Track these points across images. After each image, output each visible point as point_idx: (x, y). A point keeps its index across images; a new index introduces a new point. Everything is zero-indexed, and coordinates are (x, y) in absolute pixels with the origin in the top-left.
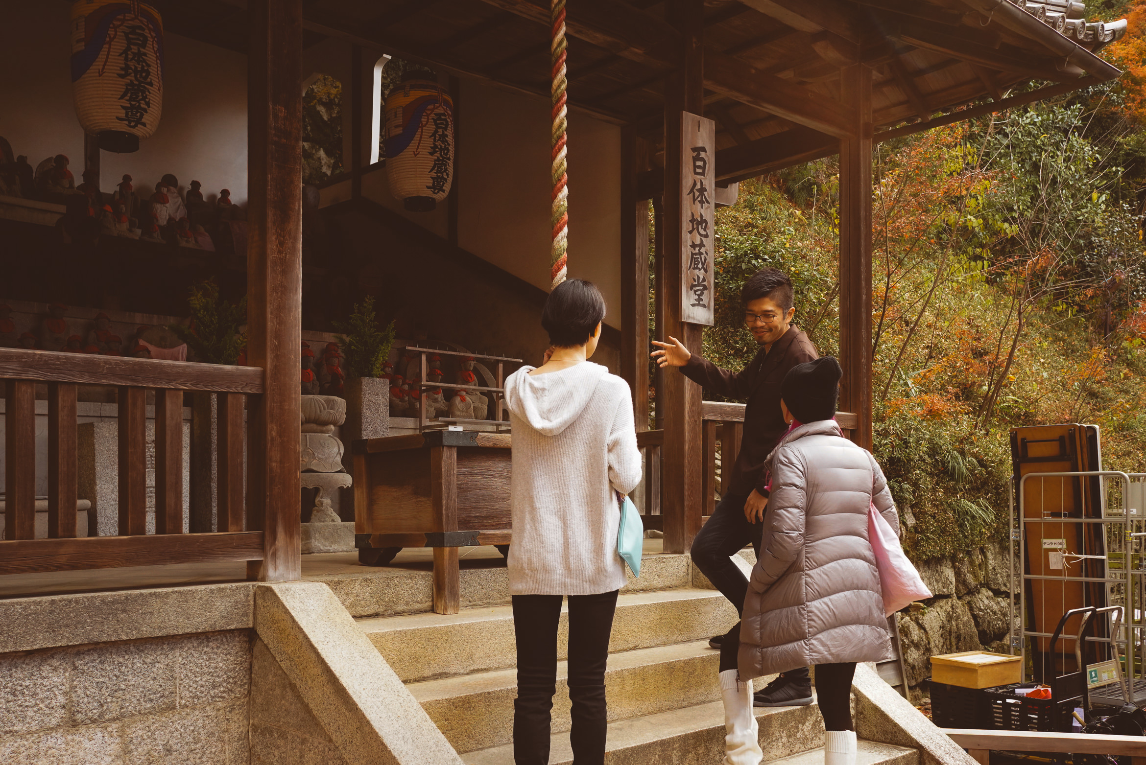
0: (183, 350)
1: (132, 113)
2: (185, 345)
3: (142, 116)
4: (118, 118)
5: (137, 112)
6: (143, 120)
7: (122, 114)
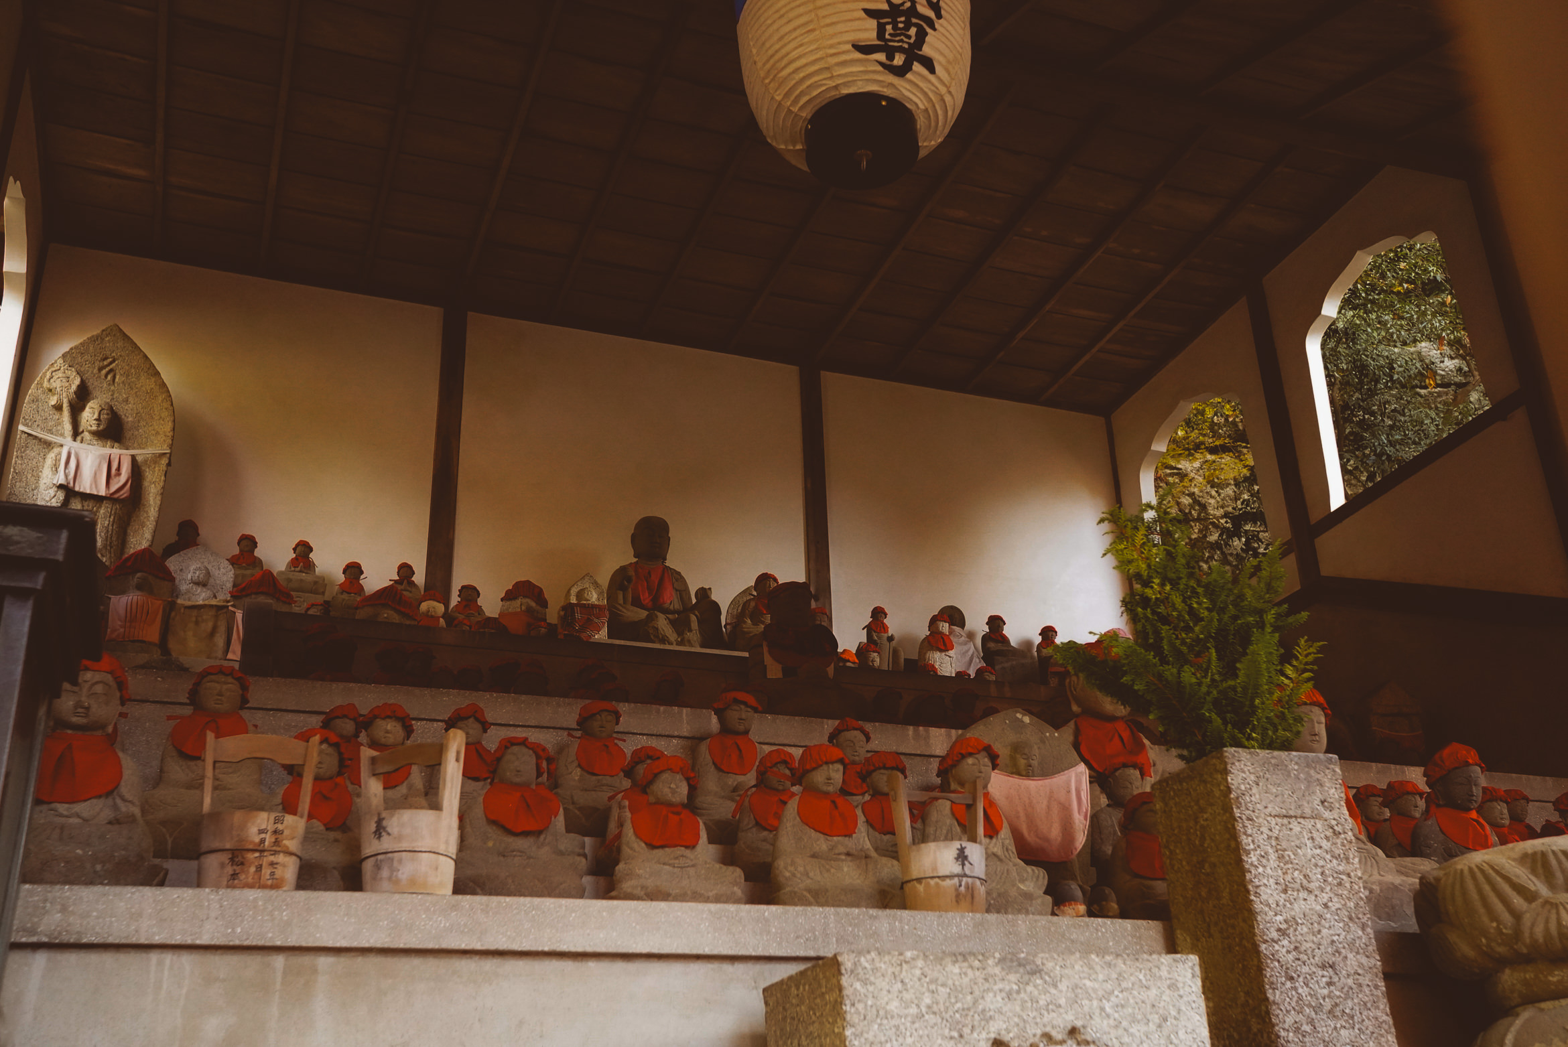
0: (1079, 782)
1: (895, 28)
2: (1082, 768)
3: (921, 36)
4: (858, 48)
5: (908, 25)
6: (926, 50)
7: (868, 32)
